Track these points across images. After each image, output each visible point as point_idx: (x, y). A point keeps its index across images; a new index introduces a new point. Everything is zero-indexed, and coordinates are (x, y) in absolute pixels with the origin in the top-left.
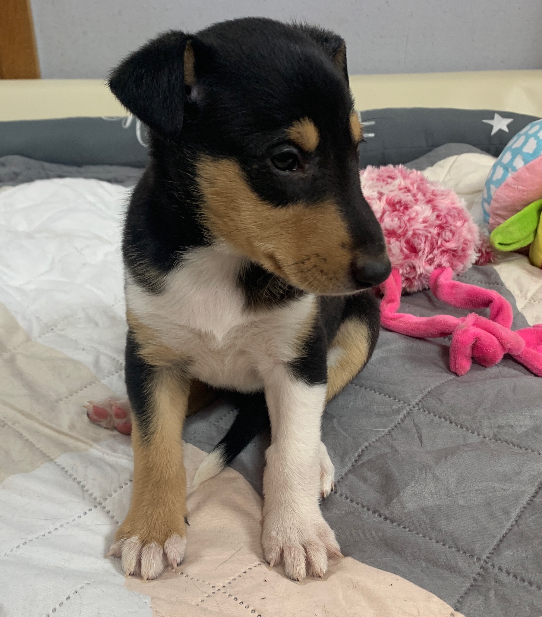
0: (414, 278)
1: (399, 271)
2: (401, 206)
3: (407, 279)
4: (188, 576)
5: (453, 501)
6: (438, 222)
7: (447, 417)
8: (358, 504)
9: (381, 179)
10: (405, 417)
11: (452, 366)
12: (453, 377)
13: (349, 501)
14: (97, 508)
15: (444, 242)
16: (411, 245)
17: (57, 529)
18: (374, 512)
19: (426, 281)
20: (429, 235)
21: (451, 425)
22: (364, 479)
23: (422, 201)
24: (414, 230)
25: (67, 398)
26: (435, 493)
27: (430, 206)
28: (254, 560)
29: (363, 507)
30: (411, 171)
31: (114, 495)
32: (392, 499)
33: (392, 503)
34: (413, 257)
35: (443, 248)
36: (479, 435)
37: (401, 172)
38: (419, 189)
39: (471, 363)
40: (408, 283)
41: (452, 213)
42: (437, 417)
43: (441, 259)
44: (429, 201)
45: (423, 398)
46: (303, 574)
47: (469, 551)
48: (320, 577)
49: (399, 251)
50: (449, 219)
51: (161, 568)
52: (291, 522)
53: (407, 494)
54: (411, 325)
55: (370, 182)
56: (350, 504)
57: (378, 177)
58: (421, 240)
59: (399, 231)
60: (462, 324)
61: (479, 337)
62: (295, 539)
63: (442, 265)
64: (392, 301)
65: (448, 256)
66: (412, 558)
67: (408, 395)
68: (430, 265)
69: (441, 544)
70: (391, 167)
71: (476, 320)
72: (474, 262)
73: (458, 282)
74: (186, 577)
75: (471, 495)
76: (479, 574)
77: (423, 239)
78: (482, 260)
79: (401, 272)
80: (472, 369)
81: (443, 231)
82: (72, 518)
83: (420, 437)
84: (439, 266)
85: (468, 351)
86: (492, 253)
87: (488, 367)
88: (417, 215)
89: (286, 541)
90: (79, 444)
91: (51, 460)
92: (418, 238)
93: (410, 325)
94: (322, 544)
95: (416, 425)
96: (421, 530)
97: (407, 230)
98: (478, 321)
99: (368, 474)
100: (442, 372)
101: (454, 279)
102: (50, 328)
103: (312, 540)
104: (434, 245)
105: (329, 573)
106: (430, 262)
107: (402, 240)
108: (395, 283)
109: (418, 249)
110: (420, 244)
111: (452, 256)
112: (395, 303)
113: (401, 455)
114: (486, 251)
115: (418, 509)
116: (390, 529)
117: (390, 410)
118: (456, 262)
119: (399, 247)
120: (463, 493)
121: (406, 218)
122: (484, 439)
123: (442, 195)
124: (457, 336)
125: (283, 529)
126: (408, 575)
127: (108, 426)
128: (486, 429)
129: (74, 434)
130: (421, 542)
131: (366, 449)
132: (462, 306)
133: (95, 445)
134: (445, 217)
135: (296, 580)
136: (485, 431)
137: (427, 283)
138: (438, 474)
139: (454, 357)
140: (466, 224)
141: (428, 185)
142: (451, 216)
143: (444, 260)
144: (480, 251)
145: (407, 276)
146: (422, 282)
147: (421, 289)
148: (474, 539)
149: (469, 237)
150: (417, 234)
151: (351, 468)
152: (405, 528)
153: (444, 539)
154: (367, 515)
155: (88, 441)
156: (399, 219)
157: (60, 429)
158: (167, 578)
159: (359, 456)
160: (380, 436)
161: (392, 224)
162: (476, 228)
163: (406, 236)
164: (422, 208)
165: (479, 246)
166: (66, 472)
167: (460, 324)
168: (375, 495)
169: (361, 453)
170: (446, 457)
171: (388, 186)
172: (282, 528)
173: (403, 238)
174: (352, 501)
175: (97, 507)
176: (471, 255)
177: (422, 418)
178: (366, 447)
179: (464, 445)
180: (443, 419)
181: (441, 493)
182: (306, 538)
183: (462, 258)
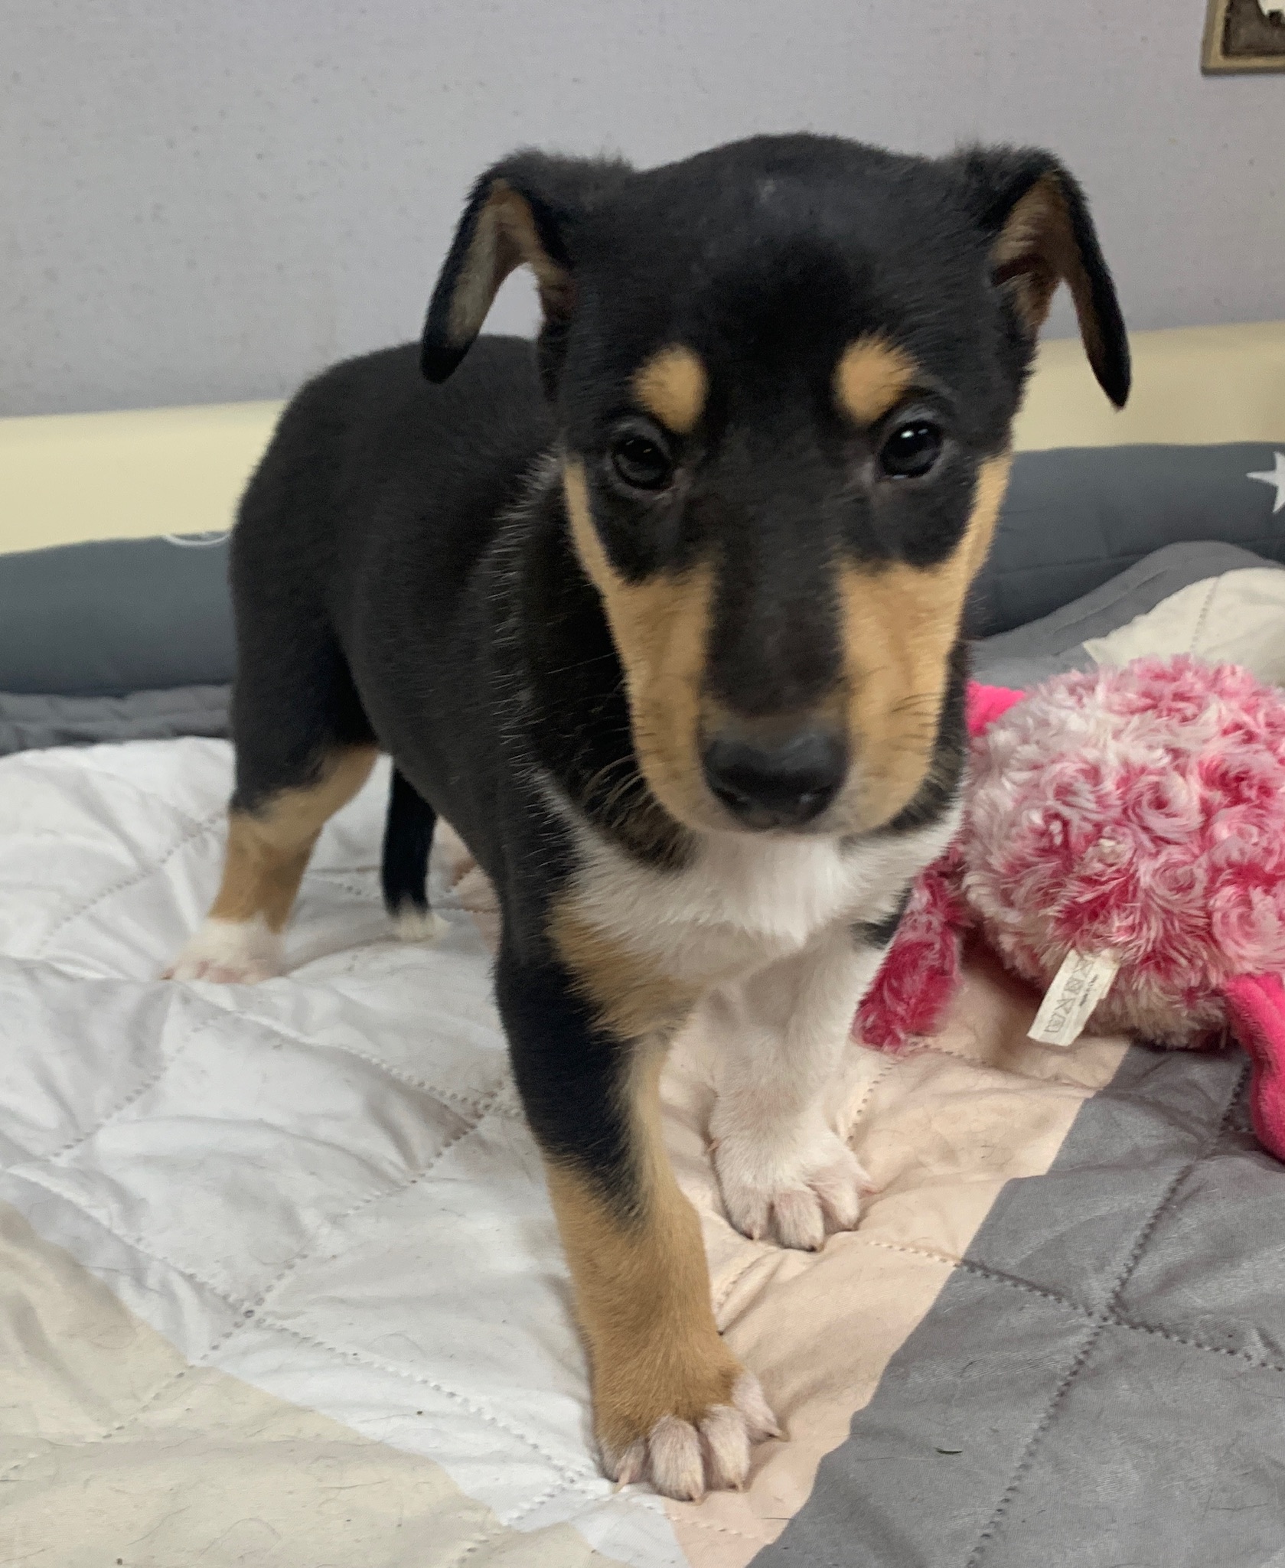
2: (1251, 787)
49: (1276, 922)
59: (1270, 866)
107: (1281, 888)
119: (1275, 910)
121: (1277, 823)
156: (1260, 829)
161: (1244, 845)
171: (1190, 727)
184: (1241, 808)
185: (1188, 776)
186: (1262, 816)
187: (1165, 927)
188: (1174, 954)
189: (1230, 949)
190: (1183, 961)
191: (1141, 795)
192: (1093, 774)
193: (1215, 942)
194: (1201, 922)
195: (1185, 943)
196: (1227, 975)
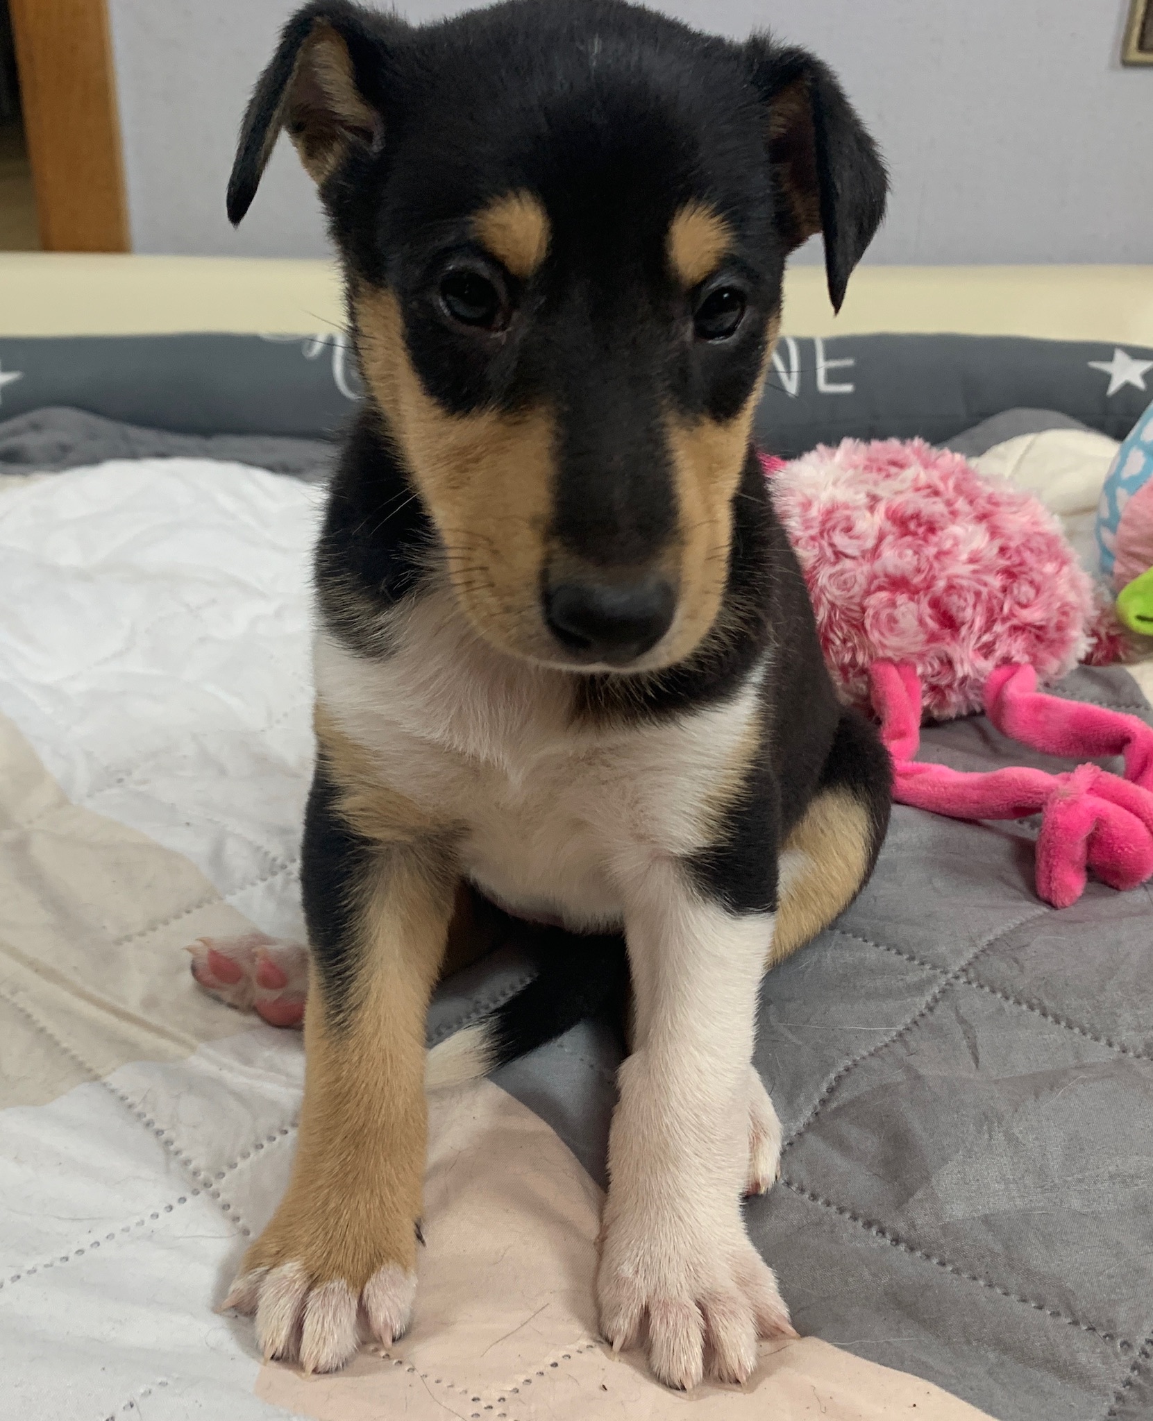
0: (950, 686)
1: (915, 668)
2: (919, 525)
3: (934, 688)
4: (413, 1370)
5: (1057, 1200)
6: (1003, 563)
7: (1035, 1001)
8: (828, 1204)
9: (875, 466)
10: (936, 1000)
11: (1042, 886)
12: (1044, 910)
13: (807, 1196)
14: (199, 1196)
15: (1017, 607)
16: (942, 611)
17: (98, 1244)
18: (868, 1225)
19: (977, 695)
20: (984, 590)
21: (1044, 1020)
22: (842, 1145)
23: (968, 514)
24: (949, 578)
25: (142, 934)
26: (1014, 1179)
27: (984, 526)
28: (578, 1336)
29: (841, 1211)
30: (941, 452)
31: (242, 1165)
32: (911, 1195)
33: (911, 1200)
34: (948, 639)
35: (1015, 622)
36: (1110, 1045)
37: (918, 452)
38: (958, 489)
39: (1086, 879)
40: (935, 698)
41: (1033, 544)
42: (1011, 1002)
43: (1010, 645)
44: (982, 517)
45: (976, 957)
46: (697, 1374)
47: (1101, 1325)
48: (737, 1382)
49: (916, 623)
50: (1027, 555)
51: (350, 1347)
52: (672, 1246)
53: (947, 1179)
54: (945, 788)
55: (851, 472)
56: (810, 1203)
57: (868, 463)
58: (966, 600)
59: (917, 580)
60: (1064, 788)
61: (1105, 819)
62: (679, 1287)
63: (1012, 658)
64: (901, 735)
65: (1026, 639)
66: (963, 1340)
67: (942, 949)
68: (986, 656)
69: (1033, 1305)
70: (894, 443)
71: (1096, 781)
72: (1082, 655)
73: (1048, 697)
74: (410, 1373)
75: (1099, 1186)
76: (1128, 1383)
77: (971, 599)
78: (1099, 655)
79: (920, 670)
80: (1087, 894)
81: (1014, 581)
82: (137, 1219)
83: (974, 1049)
84: (1006, 660)
85: (1079, 850)
86: (1122, 639)
87: (1125, 890)
88: (956, 544)
89: (656, 1290)
90: (164, 1043)
91: (97, 1078)
92: (960, 596)
93: (943, 790)
94: (743, 1299)
95: (962, 1021)
96: (983, 1269)
97: (934, 578)
98: (1100, 783)
99: (853, 1133)
100: (1019, 899)
101: (1038, 690)
102: (115, 777)
103: (720, 1290)
104: (996, 612)
105: (761, 1372)
106: (987, 650)
107: (922, 597)
108: (905, 694)
109: (959, 620)
110: (964, 609)
111: (1033, 637)
112: (908, 740)
113: (929, 1087)
114: (1107, 634)
115: (974, 1218)
116: (906, 1264)
117: (901, 984)
118: (1043, 654)
119: (916, 614)
120: (1080, 1181)
121: (931, 551)
122: (1124, 1055)
123: (1010, 504)
124: (1050, 815)
125: (652, 1263)
126: (953, 1381)
127: (237, 1003)
128: (1128, 1030)
129: (154, 1019)
130: (984, 1299)
131: (845, 1073)
132: (1060, 750)
133: (202, 1046)
134: (1018, 551)
135: (677, 1389)
136: (1126, 1036)
137: (978, 699)
138: (1020, 1136)
139: (1047, 862)
140: (1065, 569)
141: (979, 484)
142: (1032, 550)
143: (1017, 648)
144: (1094, 633)
145: (934, 681)
146: (966, 697)
147: (964, 713)
148: (1113, 1296)
149: (1072, 598)
150: (958, 587)
151: (811, 1120)
152: (942, 1264)
153: (1039, 1294)
154: (851, 1231)
155: (188, 1037)
156: (916, 553)
157: (121, 1006)
158: (361, 1373)
159: (831, 1090)
160: (879, 1044)
161: (899, 562)
162: (1086, 581)
163: (934, 589)
164: (967, 530)
165: (1095, 621)
166: (130, 1106)
167: (1061, 786)
168: (870, 1184)
169: (834, 1084)
170: (1037, 1095)
171: (889, 482)
172: (648, 1258)
173: (925, 595)
174: (814, 1197)
175: (198, 1193)
176: (1075, 640)
177: (976, 1002)
178: (847, 1069)
179: (1076, 1068)
180: (1024, 1007)
181: (1029, 1181)
182: (708, 1285)
183: (1057, 645)
184: (909, 539)
185: (876, 512)
186: (920, 546)
187: (830, 617)
188: (832, 636)
189: (875, 636)
190: (838, 642)
191: (838, 522)
192: (807, 505)
193: (865, 631)
194: (856, 615)
195: (841, 628)
196: (871, 657)
